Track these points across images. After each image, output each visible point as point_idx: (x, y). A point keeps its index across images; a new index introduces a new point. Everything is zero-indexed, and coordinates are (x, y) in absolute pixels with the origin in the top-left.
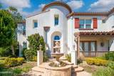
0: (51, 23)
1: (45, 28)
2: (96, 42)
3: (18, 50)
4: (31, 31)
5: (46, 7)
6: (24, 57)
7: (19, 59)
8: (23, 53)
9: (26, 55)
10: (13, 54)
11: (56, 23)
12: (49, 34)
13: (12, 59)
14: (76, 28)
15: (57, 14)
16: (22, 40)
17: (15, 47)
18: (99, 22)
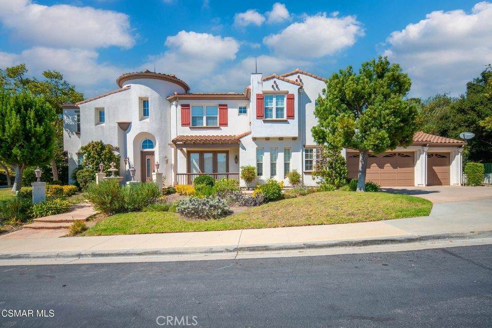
0: (132, 114)
1: (120, 124)
2: (227, 152)
3: (66, 169)
4: (92, 133)
5: (121, 81)
6: (77, 184)
7: (66, 188)
8: (75, 178)
9: (79, 180)
10: (55, 178)
11: (145, 113)
12: (131, 136)
13: (54, 186)
14: (183, 125)
15: (143, 95)
16: (73, 146)
17: (58, 161)
18: (232, 113)
